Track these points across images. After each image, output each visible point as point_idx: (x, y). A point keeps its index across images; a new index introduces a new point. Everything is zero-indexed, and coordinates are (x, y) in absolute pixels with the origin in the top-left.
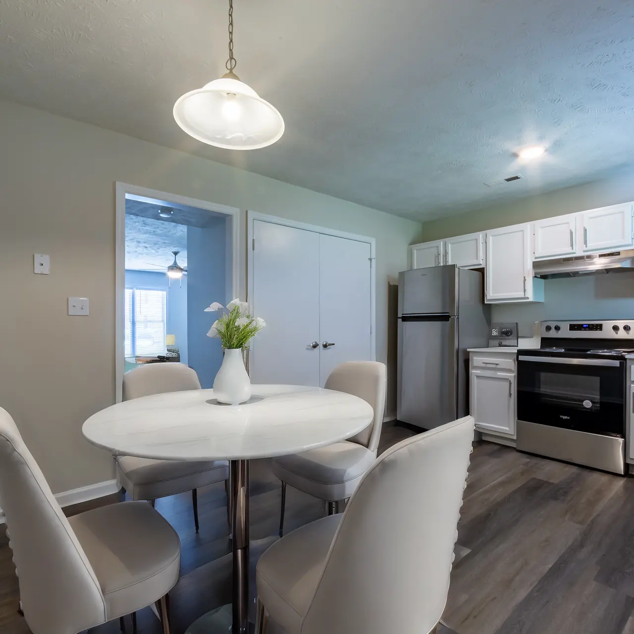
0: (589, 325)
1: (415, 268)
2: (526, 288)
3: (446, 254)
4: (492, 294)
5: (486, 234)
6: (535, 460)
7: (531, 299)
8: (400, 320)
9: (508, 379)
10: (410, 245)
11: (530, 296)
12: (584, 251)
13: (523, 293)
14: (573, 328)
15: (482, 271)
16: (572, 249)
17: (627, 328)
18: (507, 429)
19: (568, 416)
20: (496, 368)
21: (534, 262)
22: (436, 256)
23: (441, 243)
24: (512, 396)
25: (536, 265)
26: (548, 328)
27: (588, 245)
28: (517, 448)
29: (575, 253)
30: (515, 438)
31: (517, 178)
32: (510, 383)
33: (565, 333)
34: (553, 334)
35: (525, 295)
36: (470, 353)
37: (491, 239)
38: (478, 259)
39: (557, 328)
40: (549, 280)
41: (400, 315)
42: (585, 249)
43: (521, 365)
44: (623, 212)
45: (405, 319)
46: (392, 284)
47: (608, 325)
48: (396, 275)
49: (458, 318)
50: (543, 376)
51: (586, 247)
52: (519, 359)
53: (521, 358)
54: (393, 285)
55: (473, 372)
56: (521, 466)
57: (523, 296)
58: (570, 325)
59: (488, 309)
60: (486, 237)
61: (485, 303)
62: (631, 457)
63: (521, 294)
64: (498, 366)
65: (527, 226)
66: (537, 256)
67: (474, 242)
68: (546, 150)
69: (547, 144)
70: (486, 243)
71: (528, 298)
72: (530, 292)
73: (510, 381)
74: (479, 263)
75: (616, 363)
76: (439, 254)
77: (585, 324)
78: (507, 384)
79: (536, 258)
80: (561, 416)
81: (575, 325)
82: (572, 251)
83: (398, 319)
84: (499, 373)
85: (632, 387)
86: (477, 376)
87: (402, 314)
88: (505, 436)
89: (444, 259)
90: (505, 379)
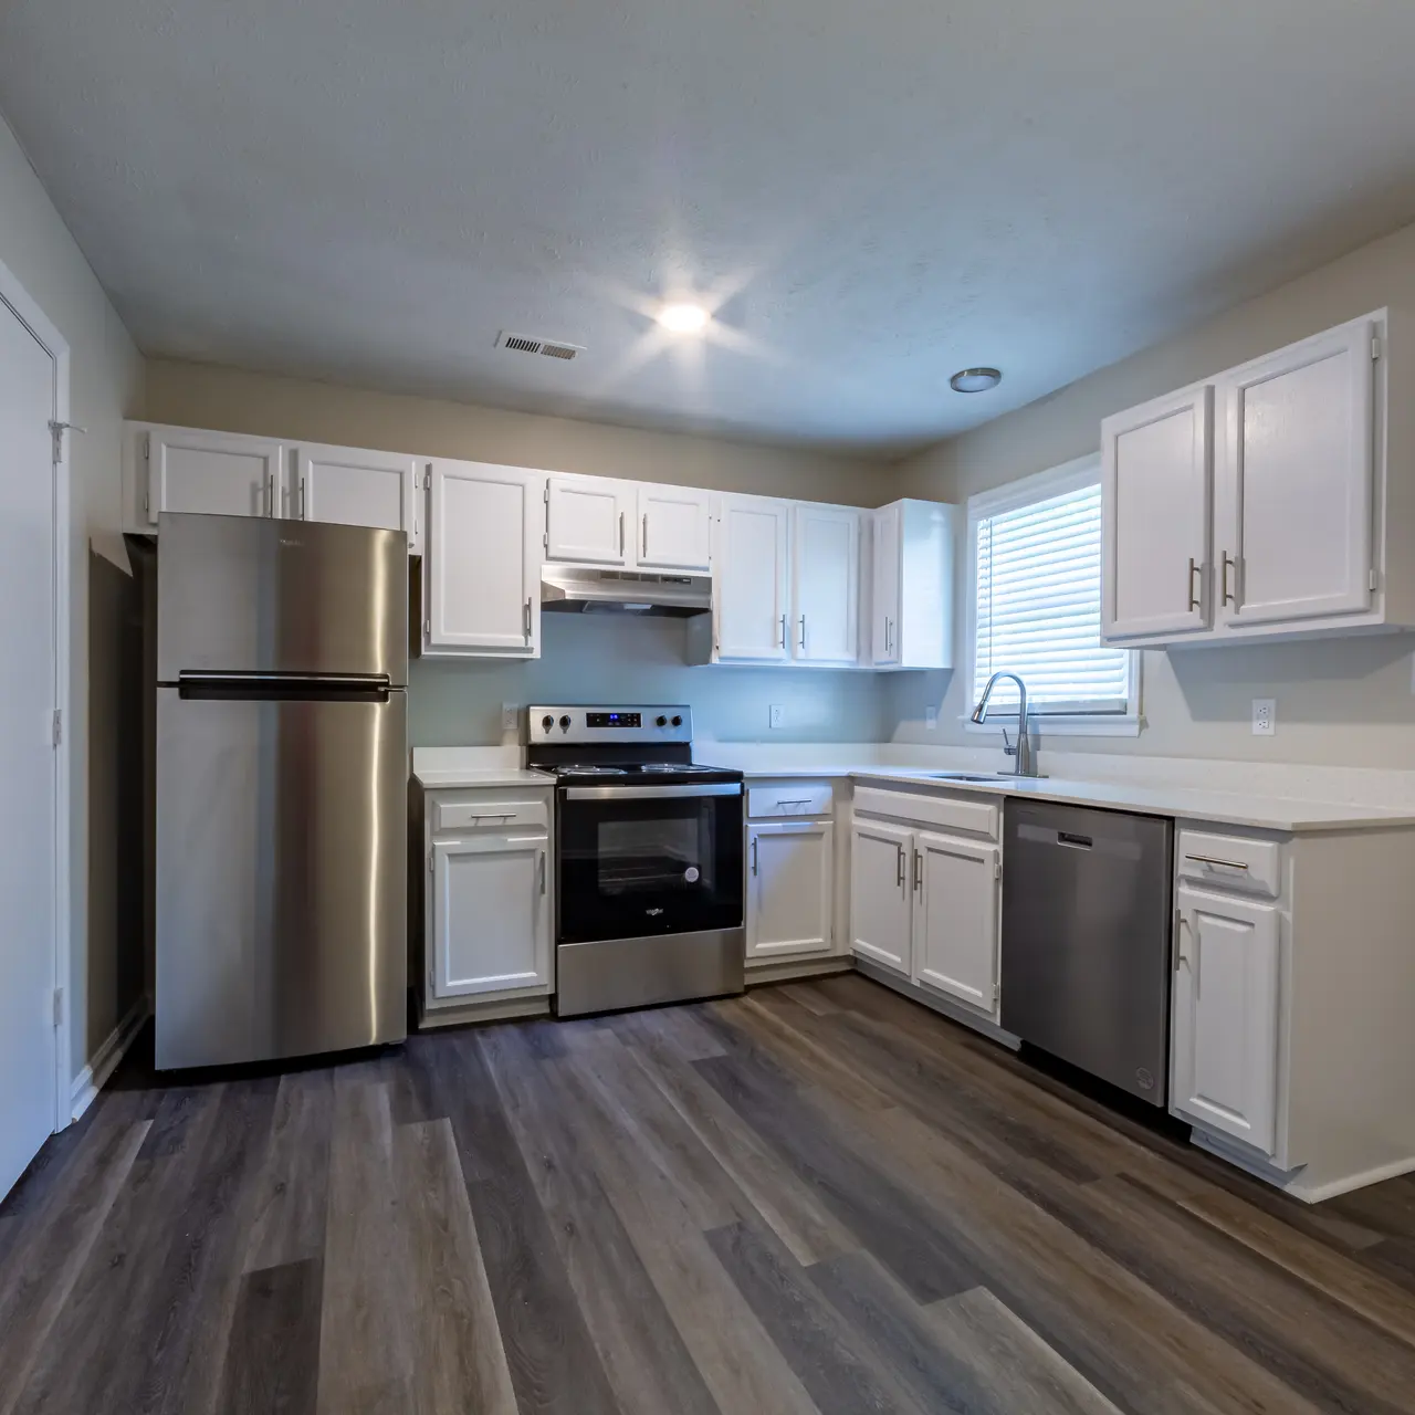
0: (619, 715)
2: (529, 627)
3: (295, 485)
4: (444, 632)
5: (430, 468)
7: (536, 653)
9: (537, 850)
10: (132, 418)
11: (537, 647)
12: (639, 565)
13: (524, 638)
14: (593, 720)
15: (413, 565)
16: (621, 555)
17: (676, 722)
18: (533, 974)
19: (660, 908)
24: (546, 890)
26: (549, 722)
27: (647, 554)
29: (622, 564)
30: (549, 991)
31: (567, 354)
32: (543, 860)
34: (557, 736)
35: (527, 644)
36: (427, 794)
37: (443, 485)
38: (404, 526)
39: (564, 722)
41: (167, 672)
42: (642, 560)
44: (696, 504)
45: (195, 690)
47: (647, 717)
50: (605, 828)
51: (645, 556)
52: (568, 797)
53: (574, 793)
55: (435, 845)
57: (523, 645)
58: (588, 715)
60: (430, 475)
61: (425, 653)
62: (748, 955)
63: (517, 639)
66: (550, 553)
67: (393, 477)
70: (428, 489)
71: (530, 650)
72: (536, 638)
75: (736, 788)
76: (270, 485)
77: (613, 714)
78: (536, 862)
79: (549, 558)
80: (647, 912)
82: (619, 559)
83: (160, 691)
84: (510, 840)
85: (752, 830)
86: (451, 856)
87: (183, 672)
88: (513, 995)
89: (288, 499)
90: (528, 852)
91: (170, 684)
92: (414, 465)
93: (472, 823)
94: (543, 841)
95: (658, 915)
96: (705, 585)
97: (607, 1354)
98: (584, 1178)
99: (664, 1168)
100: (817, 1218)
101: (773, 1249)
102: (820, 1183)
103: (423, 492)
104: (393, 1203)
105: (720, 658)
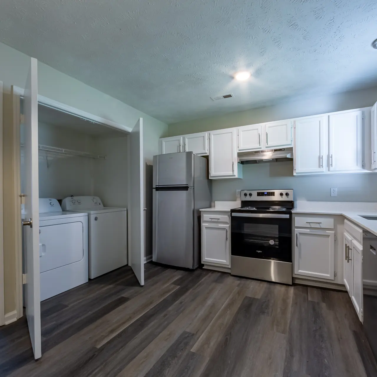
1: (164, 154)
2: (234, 169)
3: (184, 144)
4: (214, 173)
5: (210, 134)
6: (243, 281)
7: (237, 177)
8: (154, 190)
9: (225, 229)
10: (161, 138)
11: (236, 174)
13: (232, 172)
15: (207, 158)
16: (260, 146)
17: (287, 194)
18: (225, 261)
19: (261, 251)
20: (218, 222)
21: (238, 153)
22: (178, 146)
23: (181, 138)
24: (228, 239)
25: (240, 155)
26: (246, 195)
27: (268, 143)
28: (231, 274)
29: (261, 148)
30: (230, 267)
31: (230, 96)
32: (227, 231)
33: (255, 198)
34: (248, 198)
35: (233, 174)
36: (201, 212)
37: (212, 137)
38: (205, 149)
39: (250, 195)
40: (245, 165)
41: (154, 186)
42: (267, 146)
43: (233, 219)
44: (286, 125)
45: (158, 189)
46: (148, 164)
47: (277, 192)
48: (152, 158)
49: (194, 188)
50: (246, 225)
51: (267, 145)
52: (232, 215)
53: (234, 214)
54: (150, 165)
55: (204, 225)
56: (237, 287)
57: (232, 175)
58: (257, 193)
59: (210, 182)
60: (210, 135)
61: (210, 178)
62: (295, 273)
63: (231, 173)
64: (219, 221)
65: (234, 130)
66: (240, 149)
67: (202, 138)
68: (251, 75)
69: (252, 70)
70: (210, 139)
71: (235, 176)
72: (235, 172)
73: (227, 230)
74: (206, 152)
75: (287, 216)
76: (180, 145)
77: (265, 192)
78: (225, 232)
79: (239, 150)
80: (257, 251)
81: (260, 193)
83: (153, 189)
84: (219, 225)
85: (296, 231)
86: (206, 227)
87: (156, 186)
88: (224, 266)
89: (183, 148)
90: (224, 229)
91: (154, 188)
92: (206, 134)
93: (210, 220)
94: (228, 226)
95: (260, 253)
96: (290, 150)
97: (135, 338)
98: (183, 308)
99: (199, 315)
100: (212, 344)
101: (191, 343)
102: (227, 338)
103: (209, 140)
104: (151, 296)
105: (297, 173)
